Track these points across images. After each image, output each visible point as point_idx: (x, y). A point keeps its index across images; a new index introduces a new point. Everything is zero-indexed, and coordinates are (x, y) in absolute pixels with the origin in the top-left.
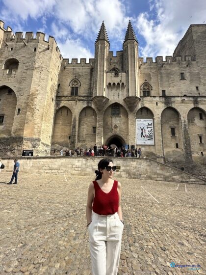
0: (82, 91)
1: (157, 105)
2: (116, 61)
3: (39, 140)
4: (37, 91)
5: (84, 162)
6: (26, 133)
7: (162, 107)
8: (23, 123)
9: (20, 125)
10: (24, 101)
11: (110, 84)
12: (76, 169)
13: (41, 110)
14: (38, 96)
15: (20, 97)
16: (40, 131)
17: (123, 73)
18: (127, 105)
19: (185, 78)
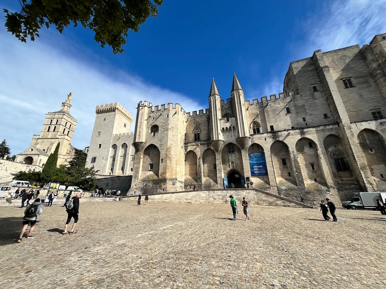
0: (203, 136)
1: (266, 140)
2: (227, 107)
3: (176, 179)
4: (172, 144)
5: (207, 194)
6: (168, 176)
7: (270, 141)
8: (165, 168)
9: (164, 170)
10: (164, 153)
11: (223, 128)
12: (203, 199)
13: (175, 158)
14: (173, 148)
15: (162, 151)
16: (177, 173)
17: (233, 118)
18: (239, 144)
19: (291, 112)
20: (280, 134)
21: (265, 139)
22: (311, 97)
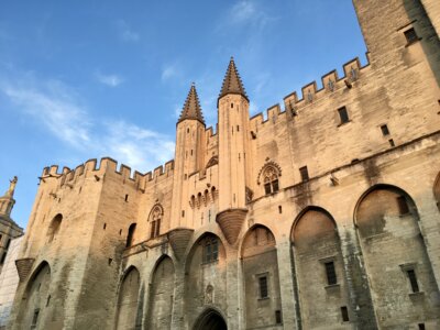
1: (281, 212)
4: (74, 257)
11: (193, 197)
13: (77, 289)
14: (75, 265)
15: (54, 275)
18: (222, 232)
19: (350, 118)
20: (314, 186)
21: (280, 207)
22: (400, 63)
